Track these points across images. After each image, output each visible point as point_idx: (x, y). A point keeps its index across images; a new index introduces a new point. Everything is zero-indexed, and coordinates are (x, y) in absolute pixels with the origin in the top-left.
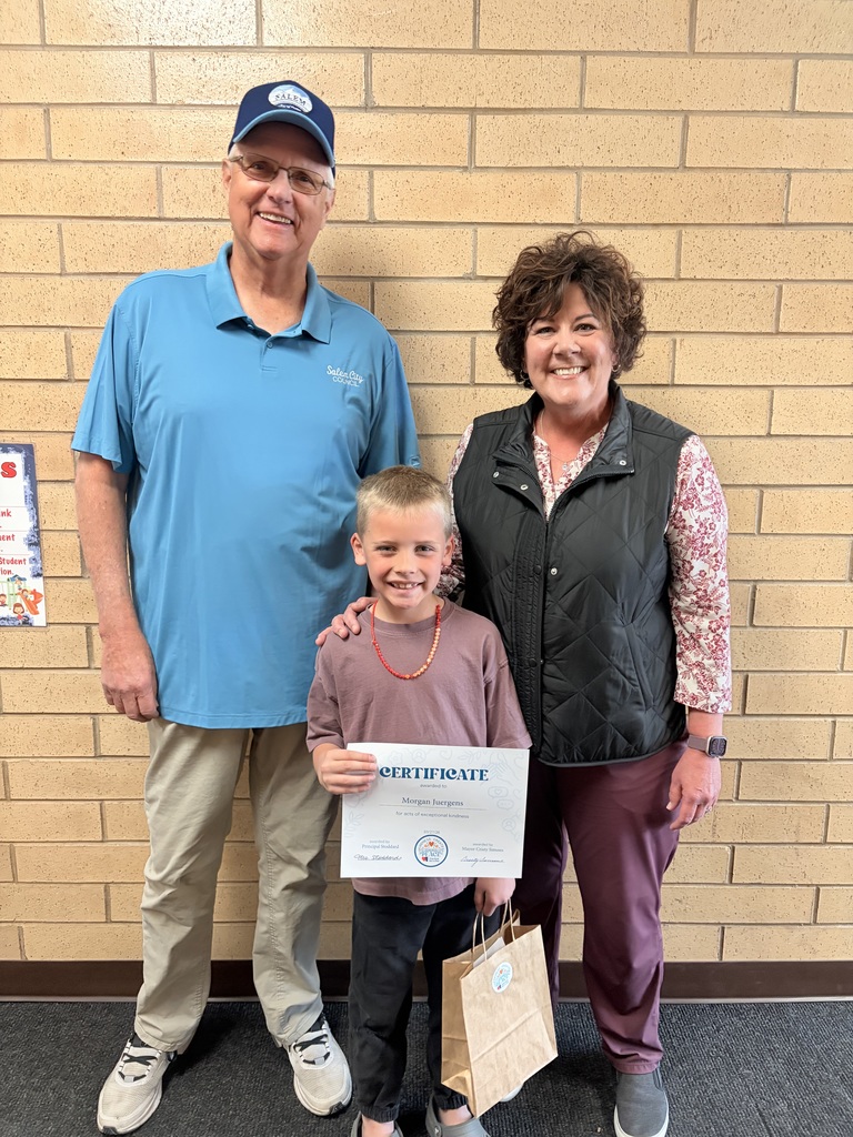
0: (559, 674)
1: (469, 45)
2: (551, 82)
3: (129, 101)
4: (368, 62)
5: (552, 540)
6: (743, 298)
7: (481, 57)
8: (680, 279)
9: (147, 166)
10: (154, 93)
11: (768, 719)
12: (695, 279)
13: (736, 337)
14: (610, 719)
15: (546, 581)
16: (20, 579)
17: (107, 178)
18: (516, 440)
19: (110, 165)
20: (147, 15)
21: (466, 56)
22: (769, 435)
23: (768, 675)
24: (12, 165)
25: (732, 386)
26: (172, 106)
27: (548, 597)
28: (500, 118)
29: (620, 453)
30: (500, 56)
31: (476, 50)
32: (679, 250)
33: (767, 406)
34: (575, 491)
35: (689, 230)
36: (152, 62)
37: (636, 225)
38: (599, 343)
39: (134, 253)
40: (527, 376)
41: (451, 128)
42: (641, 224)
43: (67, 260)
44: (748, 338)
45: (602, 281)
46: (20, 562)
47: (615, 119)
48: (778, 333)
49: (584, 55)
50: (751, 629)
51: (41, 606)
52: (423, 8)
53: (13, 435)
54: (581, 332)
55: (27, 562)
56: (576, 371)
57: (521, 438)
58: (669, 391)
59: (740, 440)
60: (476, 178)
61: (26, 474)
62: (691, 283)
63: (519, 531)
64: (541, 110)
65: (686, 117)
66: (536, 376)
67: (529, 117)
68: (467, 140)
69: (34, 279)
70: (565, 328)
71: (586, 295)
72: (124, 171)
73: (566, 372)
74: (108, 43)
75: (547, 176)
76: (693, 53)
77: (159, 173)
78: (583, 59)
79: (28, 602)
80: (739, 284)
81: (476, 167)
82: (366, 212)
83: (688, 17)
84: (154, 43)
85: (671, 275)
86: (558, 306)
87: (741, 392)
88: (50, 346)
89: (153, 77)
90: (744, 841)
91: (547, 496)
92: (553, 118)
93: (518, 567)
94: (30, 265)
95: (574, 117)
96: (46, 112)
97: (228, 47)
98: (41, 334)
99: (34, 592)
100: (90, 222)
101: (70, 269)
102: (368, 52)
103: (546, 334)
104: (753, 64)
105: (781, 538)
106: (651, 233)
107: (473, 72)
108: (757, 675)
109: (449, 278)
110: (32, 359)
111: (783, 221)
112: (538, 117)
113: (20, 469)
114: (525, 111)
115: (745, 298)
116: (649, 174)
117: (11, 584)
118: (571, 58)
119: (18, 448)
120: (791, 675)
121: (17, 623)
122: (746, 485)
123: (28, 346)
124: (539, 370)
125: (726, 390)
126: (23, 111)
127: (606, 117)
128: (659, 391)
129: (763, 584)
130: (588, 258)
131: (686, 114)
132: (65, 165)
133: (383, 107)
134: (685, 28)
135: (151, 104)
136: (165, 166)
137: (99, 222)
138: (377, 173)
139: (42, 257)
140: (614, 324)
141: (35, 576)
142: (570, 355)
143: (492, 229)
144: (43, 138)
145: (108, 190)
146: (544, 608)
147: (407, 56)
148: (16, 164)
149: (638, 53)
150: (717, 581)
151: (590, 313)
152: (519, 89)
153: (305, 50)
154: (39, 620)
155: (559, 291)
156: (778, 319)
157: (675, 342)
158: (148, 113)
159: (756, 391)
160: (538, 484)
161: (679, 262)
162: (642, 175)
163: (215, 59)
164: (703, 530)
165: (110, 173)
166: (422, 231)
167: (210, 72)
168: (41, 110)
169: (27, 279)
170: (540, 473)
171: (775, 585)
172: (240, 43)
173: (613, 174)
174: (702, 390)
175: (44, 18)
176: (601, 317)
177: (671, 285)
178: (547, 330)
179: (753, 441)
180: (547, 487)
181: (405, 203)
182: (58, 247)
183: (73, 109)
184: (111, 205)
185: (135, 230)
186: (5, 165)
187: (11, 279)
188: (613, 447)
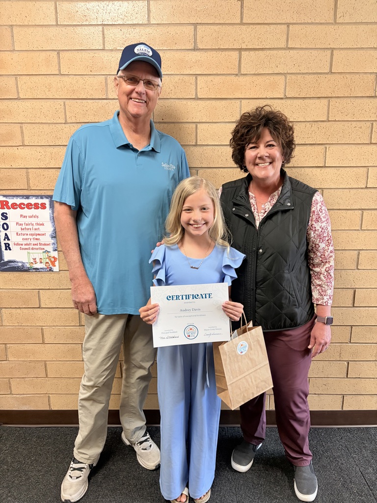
0: (262, 294)
1: (239, 21)
2: (274, 37)
3: (93, 48)
4: (195, 30)
5: (259, 238)
6: (356, 129)
7: (244, 26)
8: (329, 121)
9: (101, 76)
10: (104, 45)
11: (364, 308)
12: (335, 121)
13: (352, 145)
14: (283, 312)
15: (257, 255)
16: (48, 252)
17: (84, 81)
18: (242, 194)
19: (86, 76)
20: (101, 11)
21: (237, 26)
22: (366, 188)
23: (364, 290)
24: (44, 77)
25: (350, 167)
26: (112, 50)
27: (258, 261)
28: (252, 53)
29: (287, 200)
30: (252, 26)
31: (242, 24)
32: (329, 108)
33: (366, 175)
34: (269, 217)
35: (333, 99)
36: (103, 31)
37: (310, 98)
38: (276, 152)
39: (96, 114)
40: (245, 167)
41: (231, 57)
42: (312, 98)
43: (68, 117)
44: (358, 146)
45: (277, 126)
46: (48, 244)
47: (302, 52)
48: (371, 143)
49: (288, 25)
50: (357, 270)
51: (57, 263)
52: (219, 6)
53: (45, 191)
54: (268, 148)
55: (51, 244)
56: (267, 164)
57: (244, 193)
58: (323, 169)
59: (354, 190)
60: (242, 79)
61: (50, 208)
62: (333, 123)
63: (245, 233)
64: (270, 49)
65: (332, 51)
66: (250, 167)
67: (265, 52)
68: (237, 63)
69: (54, 125)
70: (262, 146)
71: (271, 132)
72: (91, 79)
73: (263, 165)
74: (85, 23)
75: (272, 78)
76: (336, 23)
77: (106, 79)
78: (288, 26)
79: (51, 262)
80: (355, 123)
81: (241, 74)
82: (194, 94)
83: (333, 7)
84: (104, 23)
85: (325, 119)
86: (259, 137)
87: (355, 169)
88: (60, 154)
89: (104, 38)
90: (353, 360)
91: (256, 218)
92: (275, 52)
93: (245, 249)
94: (52, 120)
95: (284, 51)
96: (58, 53)
97: (136, 24)
98: (56, 149)
99: (54, 257)
100: (77, 100)
101: (69, 121)
102: (195, 25)
103: (254, 149)
104: (362, 27)
105: (371, 231)
106: (317, 101)
107: (240, 33)
108: (359, 290)
109: (229, 122)
110: (53, 159)
111: (374, 95)
112: (268, 52)
113: (48, 206)
114: (262, 49)
115: (357, 128)
116: (316, 76)
117: (44, 254)
118: (283, 26)
119: (47, 197)
120: (374, 289)
121: (47, 270)
122: (356, 209)
123: (51, 154)
124: (251, 164)
125: (348, 169)
126: (48, 53)
127: (298, 51)
128: (319, 169)
129: (363, 251)
130: (271, 116)
131: (332, 49)
132: (66, 77)
133: (201, 49)
134: (332, 12)
135: (103, 50)
136: (109, 76)
137: (81, 101)
138: (199, 78)
139: (57, 116)
140: (282, 144)
141: (54, 250)
142: (265, 158)
143: (248, 101)
144: (57, 65)
145: (85, 87)
146: (257, 266)
147: (212, 27)
148: (46, 76)
149: (312, 23)
150: (329, 251)
151: (272, 139)
152: (260, 40)
153: (168, 25)
155: (259, 131)
156: (371, 138)
157: (326, 148)
158: (102, 54)
159: (361, 168)
160: (252, 213)
161: (328, 113)
162: (313, 76)
163: (131, 30)
164: (323, 231)
165: (86, 79)
166: (218, 102)
167: (128, 35)
168: (56, 53)
169: (51, 125)
170: (252, 208)
171: (368, 251)
172: (141, 23)
173: (300, 76)
174: (338, 169)
175: (57, 13)
176: (277, 141)
177: (325, 123)
178: (254, 147)
179: (359, 190)
181: (211, 90)
182: (64, 112)
183: (70, 52)
184: (86, 94)
185: (96, 104)
186: (41, 76)
187: (45, 125)
188: (284, 197)
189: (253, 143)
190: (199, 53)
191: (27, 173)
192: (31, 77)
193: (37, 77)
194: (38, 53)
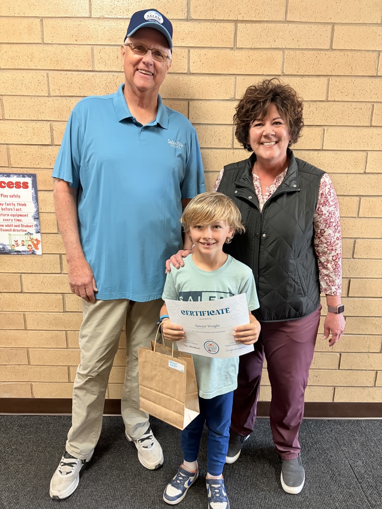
0: (266, 282)
2: (272, 9)
3: (79, 16)
5: (263, 221)
6: (356, 110)
8: (328, 101)
9: (87, 46)
10: (90, 12)
11: (359, 299)
12: (334, 101)
13: (352, 128)
14: (288, 301)
15: (260, 240)
16: (30, 234)
17: (68, 51)
18: (245, 176)
19: (70, 46)
22: (365, 173)
23: (359, 279)
24: (26, 45)
25: (349, 150)
26: (99, 18)
27: (261, 247)
28: (249, 25)
29: (294, 182)
32: (328, 87)
33: (365, 160)
34: (274, 199)
35: (333, 78)
37: (309, 75)
38: (283, 130)
39: (81, 87)
40: (250, 145)
41: (226, 30)
42: (311, 75)
43: (51, 90)
44: (357, 129)
45: (285, 102)
46: (30, 226)
47: (301, 26)
48: (371, 126)
50: (353, 259)
51: (40, 246)
53: (27, 169)
54: (275, 125)
55: (34, 226)
56: (273, 143)
57: (247, 175)
58: (321, 153)
59: (351, 175)
60: (237, 53)
61: (33, 187)
62: (333, 103)
63: (248, 217)
64: (267, 22)
65: (333, 26)
66: (254, 146)
67: (262, 25)
68: (233, 36)
69: (36, 98)
70: (268, 124)
71: (278, 108)
72: (77, 49)
73: (268, 144)
75: (269, 53)
77: (92, 49)
79: (34, 244)
80: (355, 104)
81: (237, 48)
82: (187, 69)
85: (324, 99)
86: (265, 113)
87: (353, 153)
88: (43, 129)
89: (90, 5)
90: (345, 351)
91: (260, 201)
92: (273, 25)
94: (34, 92)
95: (282, 25)
96: (42, 21)
98: (39, 124)
99: (37, 240)
100: (62, 72)
101: (52, 94)
103: (259, 127)
105: (368, 219)
106: (316, 79)
107: (237, 3)
108: (354, 279)
109: (223, 100)
110: (35, 135)
111: (375, 75)
112: (266, 25)
113: (30, 185)
114: (260, 22)
115: (357, 110)
116: (316, 52)
117: (26, 236)
119: (29, 175)
120: (369, 279)
121: (29, 253)
122: (354, 196)
123: (34, 129)
124: (256, 143)
125: (346, 152)
126: (31, 20)
127: (297, 25)
128: (316, 153)
129: (359, 240)
130: (279, 91)
131: (333, 24)
132: (50, 46)
133: (195, 19)
135: (89, 17)
136: (95, 46)
137: (65, 72)
138: (192, 51)
139: (40, 88)
140: (290, 122)
141: (37, 233)
142: (270, 136)
143: (243, 77)
144: (40, 33)
145: (69, 57)
146: (259, 252)
148: (28, 45)
150: (335, 238)
151: (279, 116)
152: (258, 11)
154: (39, 252)
155: (266, 106)
156: (371, 120)
157: (324, 130)
158: (88, 22)
159: (360, 152)
160: (256, 196)
161: (328, 93)
162: (312, 52)
164: (330, 216)
165: (71, 49)
166: (212, 78)
168: (39, 20)
169: (33, 98)
170: (256, 191)
171: (364, 240)
173: (299, 52)
174: (336, 152)
176: (285, 118)
177: (324, 104)
178: (259, 125)
179: (357, 175)
180: (260, 197)
181: (204, 64)
182: (47, 84)
183: (54, 19)
184: (71, 64)
185: (81, 76)
186: (23, 45)
187: (26, 98)
188: (290, 178)
189: (259, 120)
190: (192, 24)
191: (8, 149)
192: (12, 45)
193: (19, 45)
194: (20, 20)
